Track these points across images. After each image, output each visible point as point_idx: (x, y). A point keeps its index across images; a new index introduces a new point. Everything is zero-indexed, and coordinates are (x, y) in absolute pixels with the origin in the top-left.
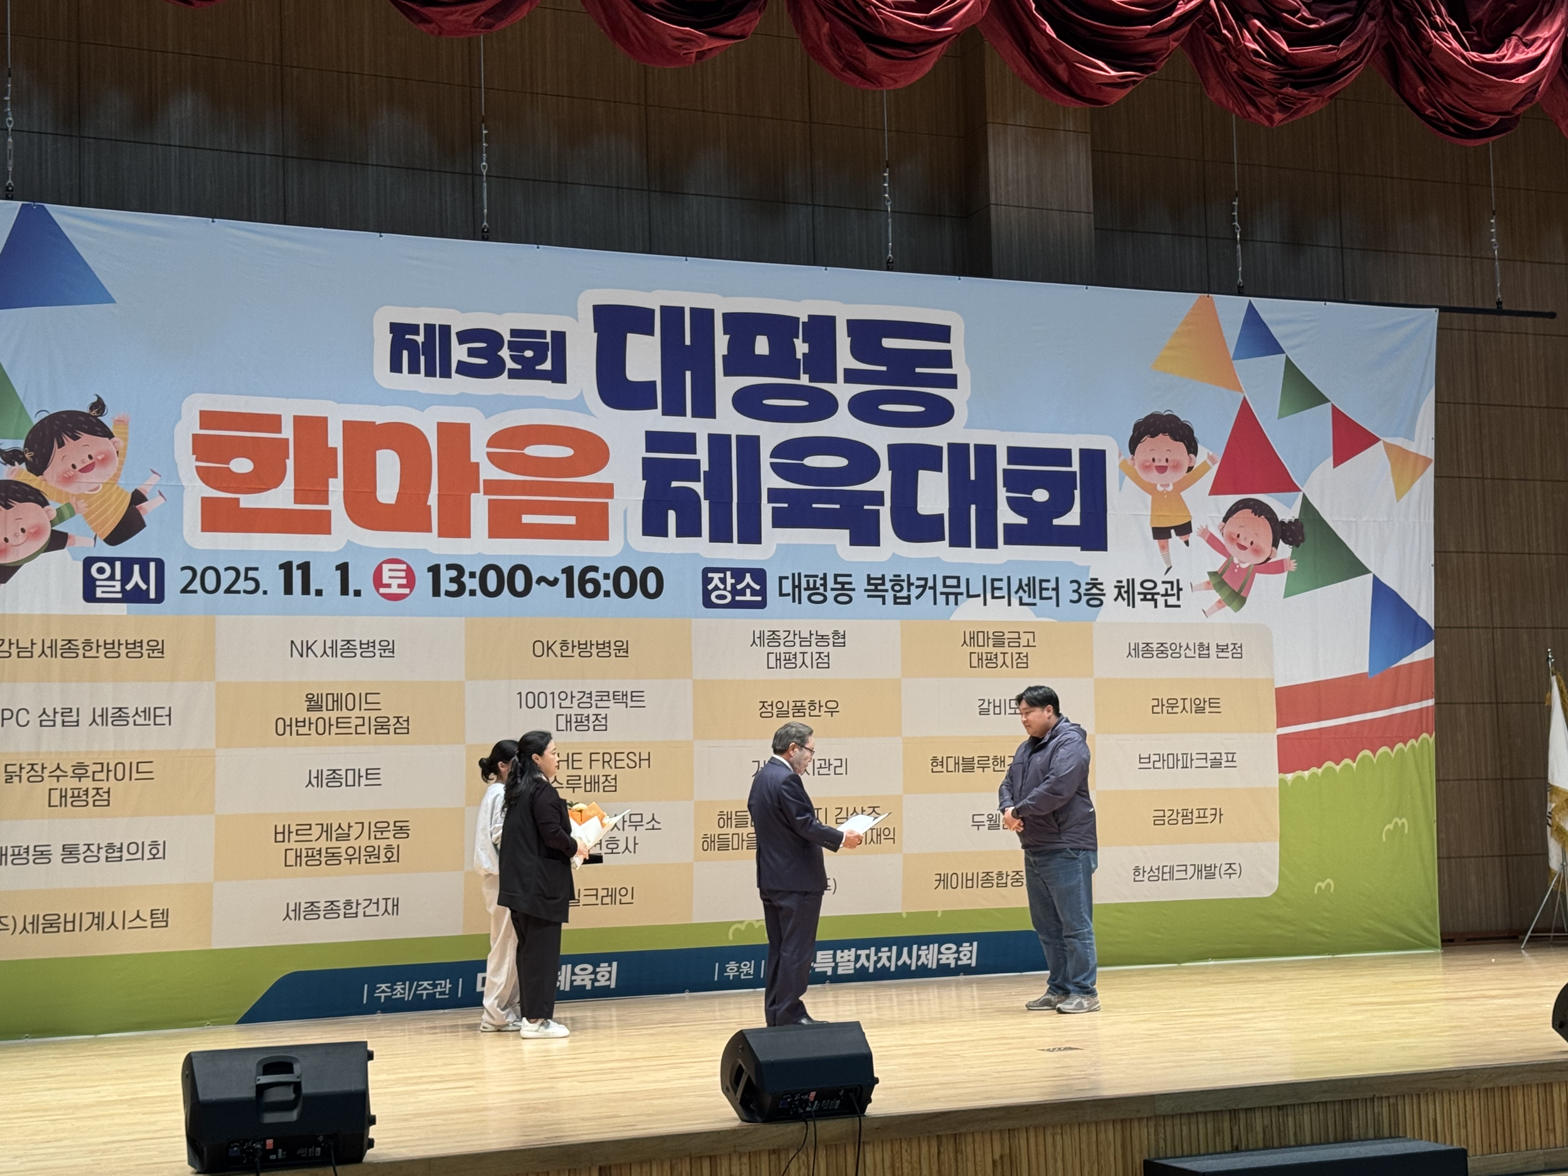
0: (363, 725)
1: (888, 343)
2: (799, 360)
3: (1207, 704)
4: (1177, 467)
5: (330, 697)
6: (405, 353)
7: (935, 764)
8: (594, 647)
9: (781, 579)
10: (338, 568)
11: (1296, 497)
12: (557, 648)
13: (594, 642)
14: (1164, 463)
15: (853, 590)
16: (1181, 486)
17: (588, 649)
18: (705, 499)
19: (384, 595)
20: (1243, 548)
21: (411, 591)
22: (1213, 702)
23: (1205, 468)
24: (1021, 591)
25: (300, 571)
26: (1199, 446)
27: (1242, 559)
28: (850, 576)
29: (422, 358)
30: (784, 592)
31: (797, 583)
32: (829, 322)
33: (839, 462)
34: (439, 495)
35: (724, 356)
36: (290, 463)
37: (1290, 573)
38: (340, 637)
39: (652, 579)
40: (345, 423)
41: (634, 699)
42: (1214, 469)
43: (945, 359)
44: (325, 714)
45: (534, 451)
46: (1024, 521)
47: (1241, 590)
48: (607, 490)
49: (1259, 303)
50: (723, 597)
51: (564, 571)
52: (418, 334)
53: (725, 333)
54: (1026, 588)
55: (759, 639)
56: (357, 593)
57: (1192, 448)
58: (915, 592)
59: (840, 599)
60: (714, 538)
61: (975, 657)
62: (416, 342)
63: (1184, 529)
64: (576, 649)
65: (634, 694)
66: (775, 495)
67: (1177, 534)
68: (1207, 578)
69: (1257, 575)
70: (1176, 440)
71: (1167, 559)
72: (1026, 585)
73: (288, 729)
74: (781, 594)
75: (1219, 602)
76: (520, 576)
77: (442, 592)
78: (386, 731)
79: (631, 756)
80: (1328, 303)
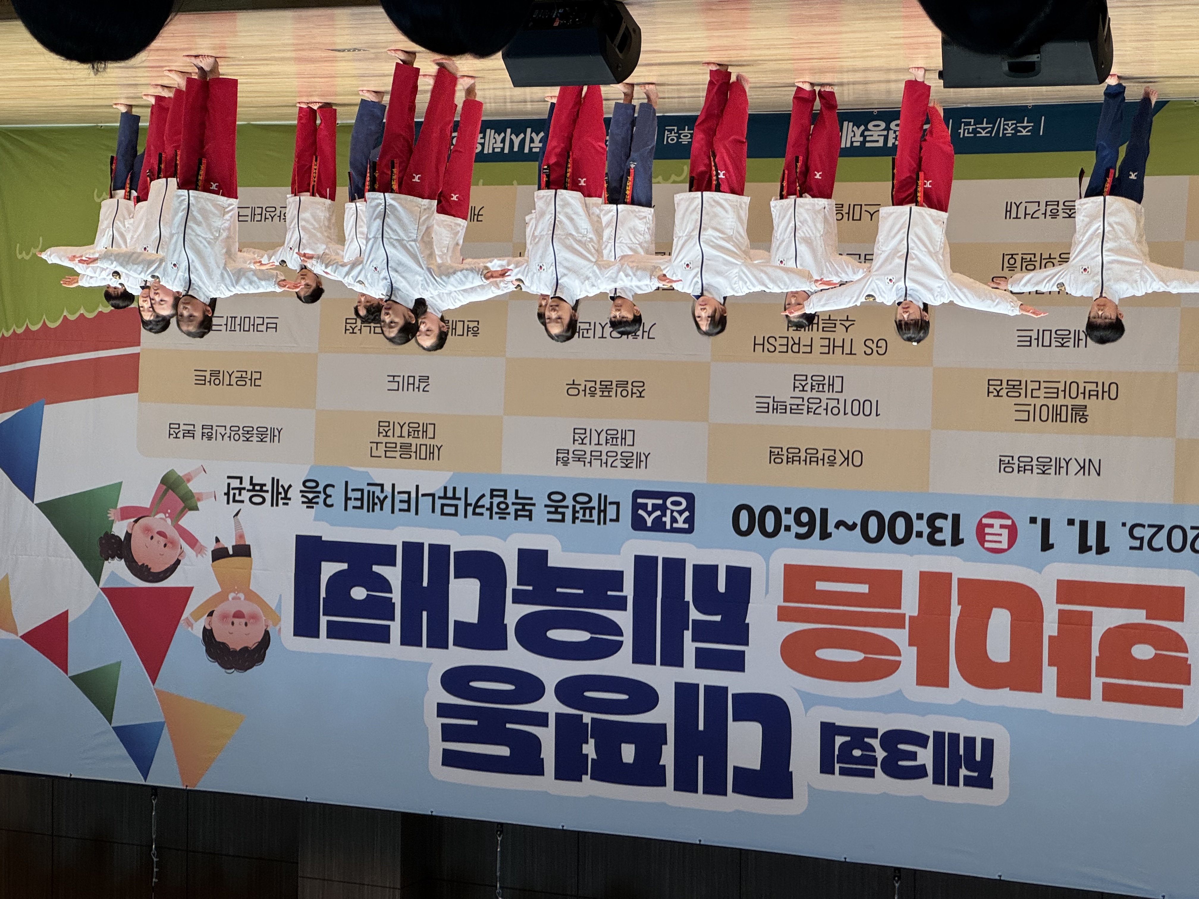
0: (1032, 390)
1: (504, 751)
2: (591, 737)
3: (208, 379)
4: (224, 617)
5: (1064, 419)
6: (978, 758)
7: (475, 329)
8: (803, 458)
9: (617, 520)
10: (1052, 546)
11: (105, 584)
12: (840, 459)
13: (803, 463)
14: (236, 621)
15: (546, 506)
16: (221, 597)
17: (808, 456)
18: (688, 602)
19: (1008, 517)
20: (160, 533)
21: (981, 520)
22: (201, 381)
23: (196, 615)
24: (382, 498)
25: (1089, 544)
26: (201, 637)
27: (162, 521)
28: (549, 520)
29: (961, 752)
30: (615, 506)
31: (602, 514)
32: (561, 774)
33: (555, 634)
34: (950, 615)
35: (666, 743)
36: (1095, 652)
37: (115, 507)
38: (1051, 477)
39: (744, 525)
40: (1039, 690)
41: (766, 405)
42: (186, 614)
43: (449, 733)
44: (1069, 402)
45: (854, 656)
46: (376, 568)
47: (166, 491)
48: (784, 615)
49: (137, 779)
50: (674, 503)
51: (830, 535)
52: (965, 777)
53: (664, 766)
54: (376, 501)
55: (642, 460)
56: (1033, 520)
57: (208, 635)
58: (486, 502)
59: (560, 497)
60: (682, 562)
61: (430, 434)
62: (967, 768)
63: (219, 554)
64: (821, 457)
65: (766, 410)
66: (620, 604)
67: (226, 549)
68: (199, 504)
69: (148, 506)
70: (224, 644)
71: (238, 525)
72: (376, 504)
73: (1106, 389)
74: (618, 504)
75: (189, 481)
76: (873, 531)
77: (950, 518)
78: (1010, 383)
79: (772, 349)
80: (68, 776)
